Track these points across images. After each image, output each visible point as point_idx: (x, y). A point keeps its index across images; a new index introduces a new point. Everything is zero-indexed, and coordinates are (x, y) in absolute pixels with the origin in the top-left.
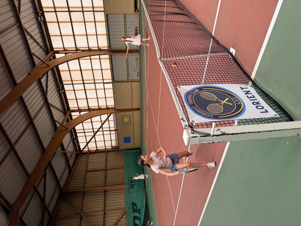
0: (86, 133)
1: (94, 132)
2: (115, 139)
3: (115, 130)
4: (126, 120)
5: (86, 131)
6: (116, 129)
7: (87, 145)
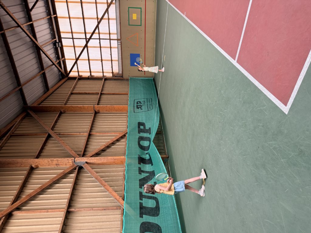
0: (74, 40)
1: (86, 39)
2: (117, 59)
3: (118, 40)
4: (135, 17)
5: (75, 36)
6: (119, 38)
7: (76, 63)
